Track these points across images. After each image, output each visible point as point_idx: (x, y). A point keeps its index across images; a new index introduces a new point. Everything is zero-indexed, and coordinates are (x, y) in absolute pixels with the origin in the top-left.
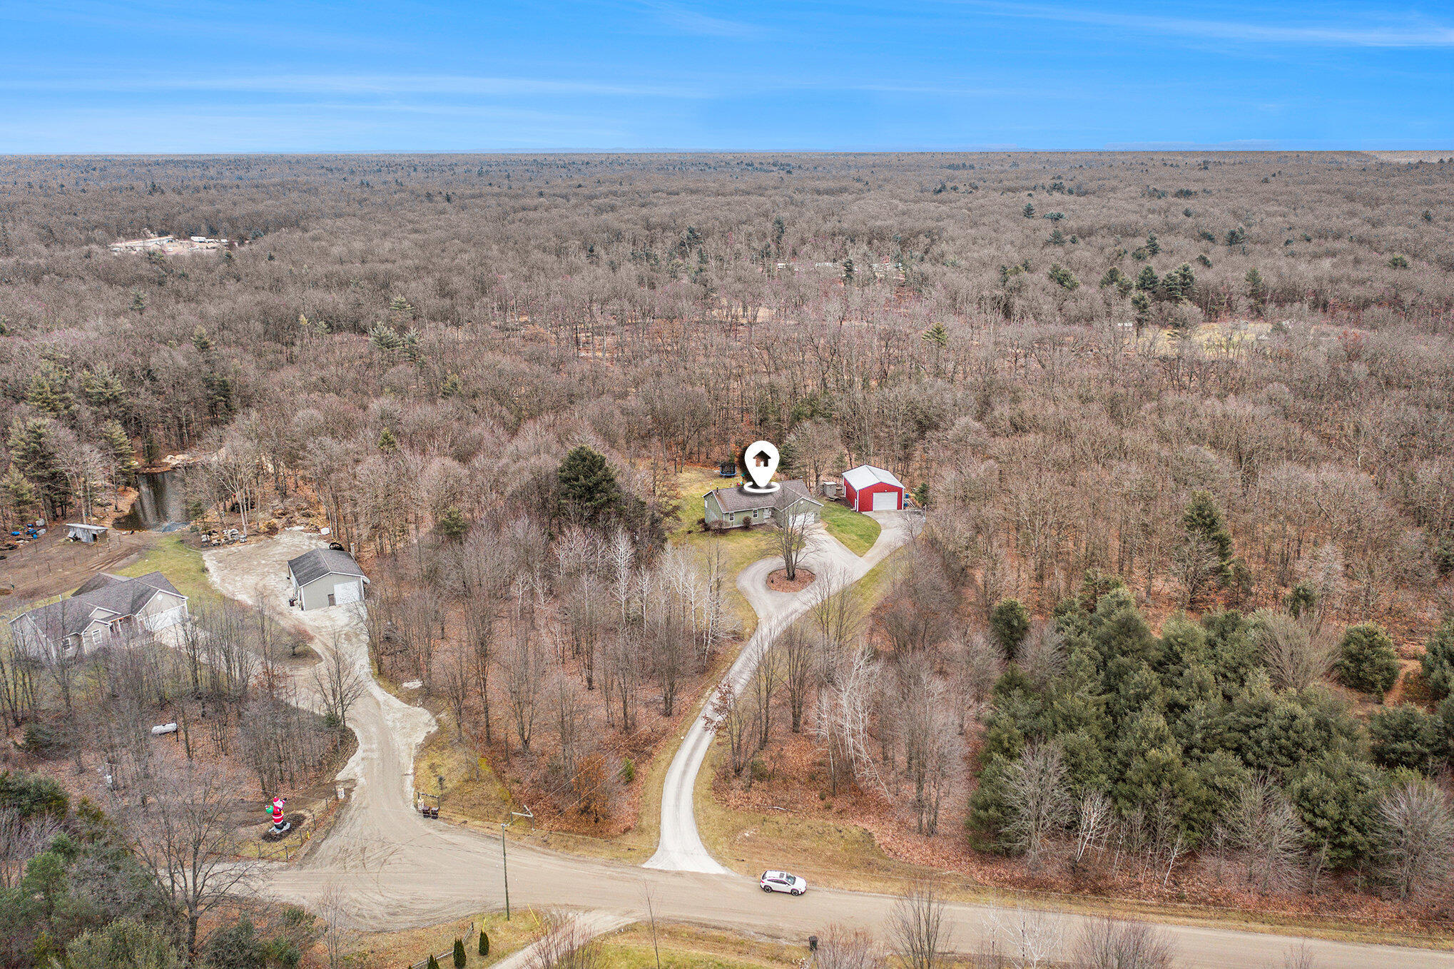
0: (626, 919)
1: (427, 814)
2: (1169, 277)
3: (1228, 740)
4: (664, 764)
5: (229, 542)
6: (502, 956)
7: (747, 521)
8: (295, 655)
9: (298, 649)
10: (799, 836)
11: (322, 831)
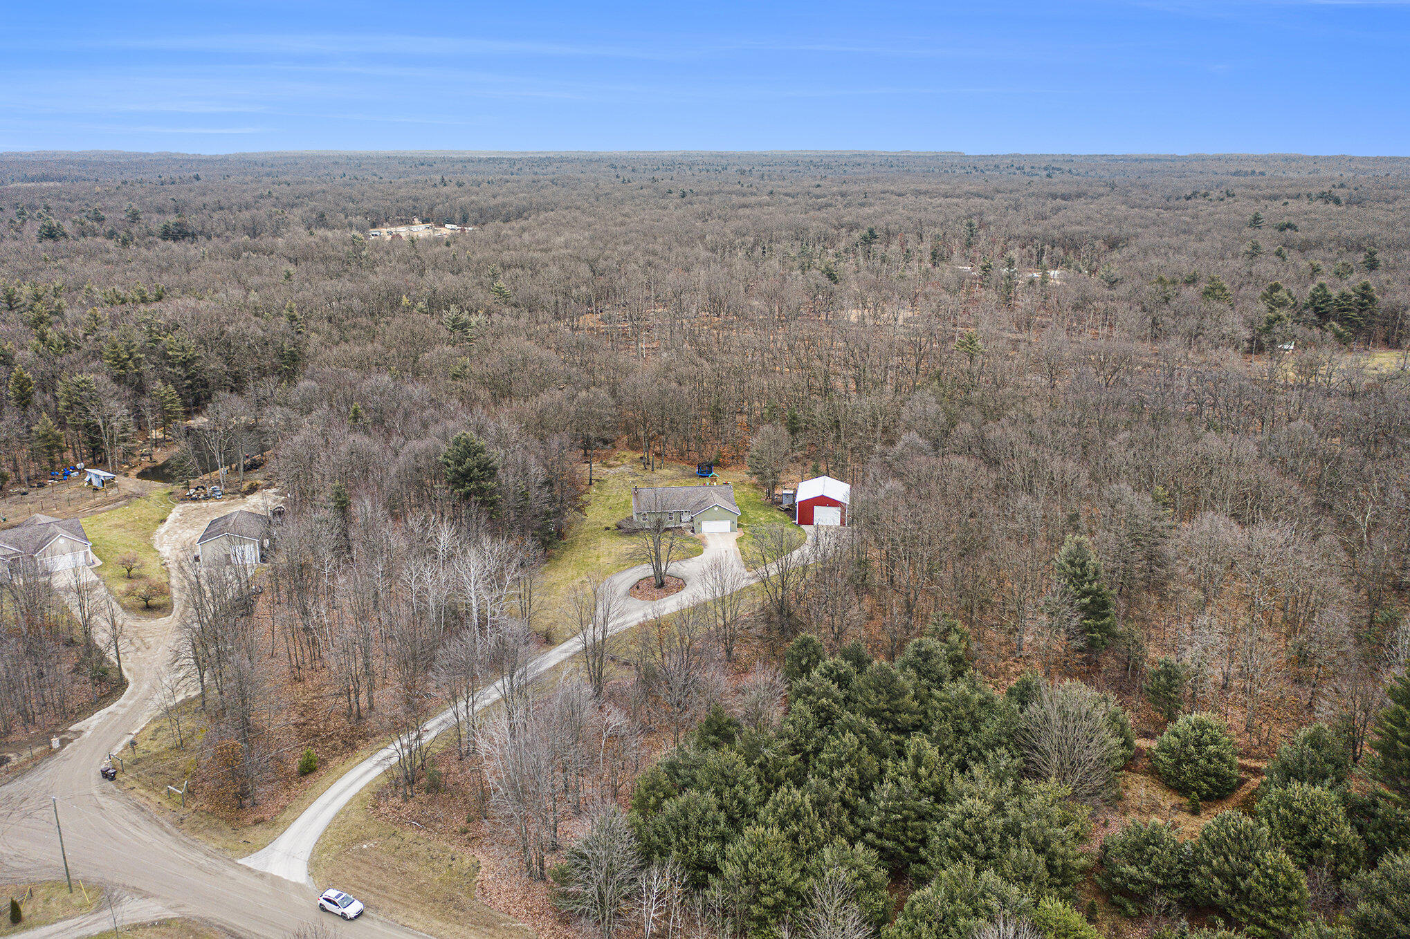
0: (170, 912)
1: (106, 775)
2: (1343, 295)
3: (913, 829)
4: (360, 758)
5: (206, 498)
6: (31, 927)
7: (659, 522)
8: (148, 608)
9: (156, 601)
10: (412, 857)
11: (10, 776)
